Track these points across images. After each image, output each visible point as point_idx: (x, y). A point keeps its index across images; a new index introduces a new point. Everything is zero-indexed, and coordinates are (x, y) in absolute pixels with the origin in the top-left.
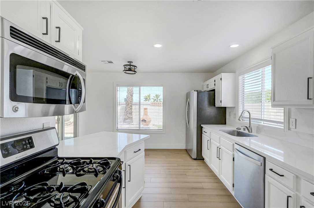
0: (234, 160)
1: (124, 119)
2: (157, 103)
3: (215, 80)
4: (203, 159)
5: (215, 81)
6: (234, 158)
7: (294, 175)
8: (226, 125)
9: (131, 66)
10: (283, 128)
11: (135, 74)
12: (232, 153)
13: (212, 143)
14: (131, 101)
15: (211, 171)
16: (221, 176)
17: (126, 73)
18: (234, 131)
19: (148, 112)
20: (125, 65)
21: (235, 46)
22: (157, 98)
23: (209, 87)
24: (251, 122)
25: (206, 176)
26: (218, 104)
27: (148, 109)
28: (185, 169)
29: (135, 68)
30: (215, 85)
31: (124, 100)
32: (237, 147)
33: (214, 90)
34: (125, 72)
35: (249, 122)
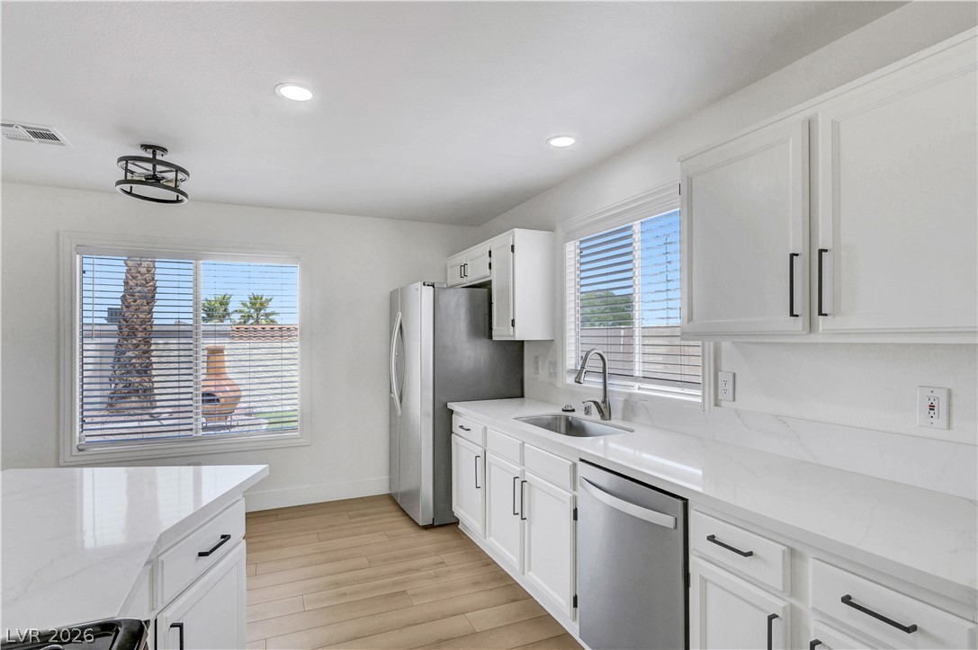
0: (575, 518)
1: (112, 398)
2: (259, 327)
3: (490, 252)
4: (457, 522)
5: (490, 256)
6: (575, 511)
7: (784, 548)
8: (525, 399)
9: (159, 168)
10: (700, 401)
11: (178, 201)
12: (571, 495)
13: (490, 464)
14: (143, 322)
15: (489, 563)
16: (530, 573)
17: (130, 193)
18: (556, 418)
19: (227, 364)
20: (127, 159)
21: (564, 142)
22: (258, 310)
23: (469, 272)
24: (609, 388)
25: (476, 583)
26: (500, 332)
27: (226, 353)
28: (400, 573)
29: (181, 176)
30: (490, 267)
31: (106, 315)
32: (585, 471)
33: (487, 285)
34: (127, 187)
35: (602, 387)
